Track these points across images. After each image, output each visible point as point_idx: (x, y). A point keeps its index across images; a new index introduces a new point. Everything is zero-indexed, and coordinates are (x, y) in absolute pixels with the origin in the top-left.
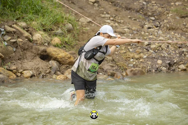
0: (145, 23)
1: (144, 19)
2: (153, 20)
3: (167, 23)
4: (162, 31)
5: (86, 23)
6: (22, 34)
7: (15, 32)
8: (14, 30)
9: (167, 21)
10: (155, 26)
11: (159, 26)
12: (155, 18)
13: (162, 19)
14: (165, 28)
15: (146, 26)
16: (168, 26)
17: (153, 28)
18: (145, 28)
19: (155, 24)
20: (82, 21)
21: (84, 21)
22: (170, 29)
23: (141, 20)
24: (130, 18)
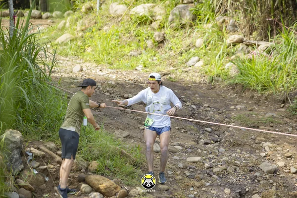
0: (200, 137)
1: (197, 131)
2: (210, 132)
3: (230, 136)
4: (225, 148)
5: (123, 138)
6: (52, 158)
7: (44, 157)
8: (43, 153)
9: (230, 134)
10: (213, 141)
11: (219, 140)
12: (212, 128)
13: (222, 131)
14: (227, 143)
15: (202, 140)
16: (232, 141)
17: (211, 143)
18: (201, 144)
19: (213, 138)
20: (117, 136)
21: (119, 136)
22: (234, 145)
23: (193, 132)
24: (178, 129)
